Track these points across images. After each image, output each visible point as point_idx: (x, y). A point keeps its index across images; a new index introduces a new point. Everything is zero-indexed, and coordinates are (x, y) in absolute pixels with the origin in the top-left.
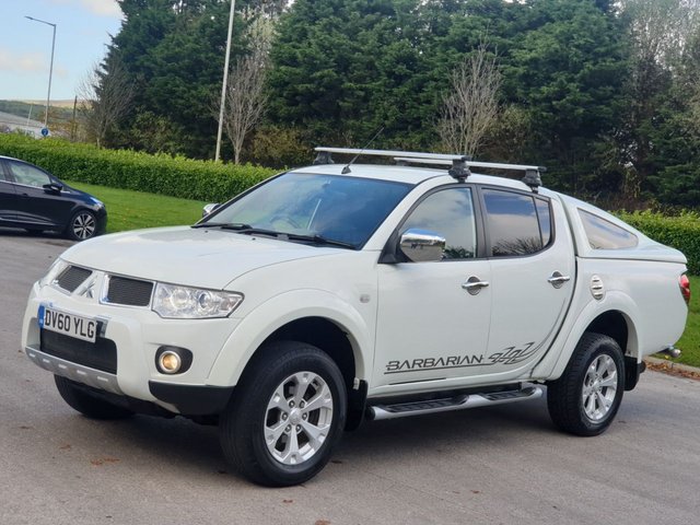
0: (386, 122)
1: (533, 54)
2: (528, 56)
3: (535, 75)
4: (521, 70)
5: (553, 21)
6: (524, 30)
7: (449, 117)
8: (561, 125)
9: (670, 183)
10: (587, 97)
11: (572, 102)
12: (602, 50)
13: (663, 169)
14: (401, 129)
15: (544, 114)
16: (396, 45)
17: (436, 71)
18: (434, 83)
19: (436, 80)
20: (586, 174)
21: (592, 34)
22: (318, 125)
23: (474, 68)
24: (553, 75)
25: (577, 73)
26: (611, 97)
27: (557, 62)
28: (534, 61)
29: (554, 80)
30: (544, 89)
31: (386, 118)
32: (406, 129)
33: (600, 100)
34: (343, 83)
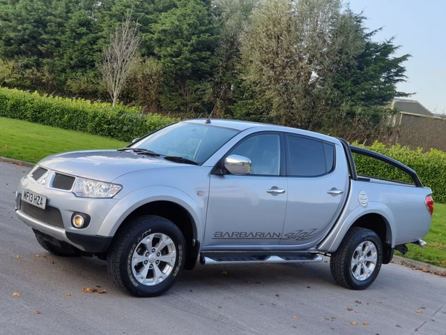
0: (72, 62)
1: (164, 27)
2: (160, 28)
3: (164, 40)
4: (156, 36)
5: (176, 7)
6: (160, 11)
7: (107, 61)
8: (179, 72)
9: (241, 110)
10: (194, 56)
11: (186, 59)
12: (204, 28)
13: (237, 103)
14: (82, 67)
15: (169, 64)
16: (77, 13)
17: (104, 33)
18: (103, 40)
19: (104, 38)
20: (194, 102)
21: (198, 17)
22: (25, 61)
23: (124, 32)
24: (175, 41)
25: (189, 41)
26: (209, 58)
27: (177, 33)
28: (164, 31)
29: (175, 44)
30: (169, 49)
31: (71, 59)
32: (85, 67)
33: (203, 59)
34: (41, 35)
